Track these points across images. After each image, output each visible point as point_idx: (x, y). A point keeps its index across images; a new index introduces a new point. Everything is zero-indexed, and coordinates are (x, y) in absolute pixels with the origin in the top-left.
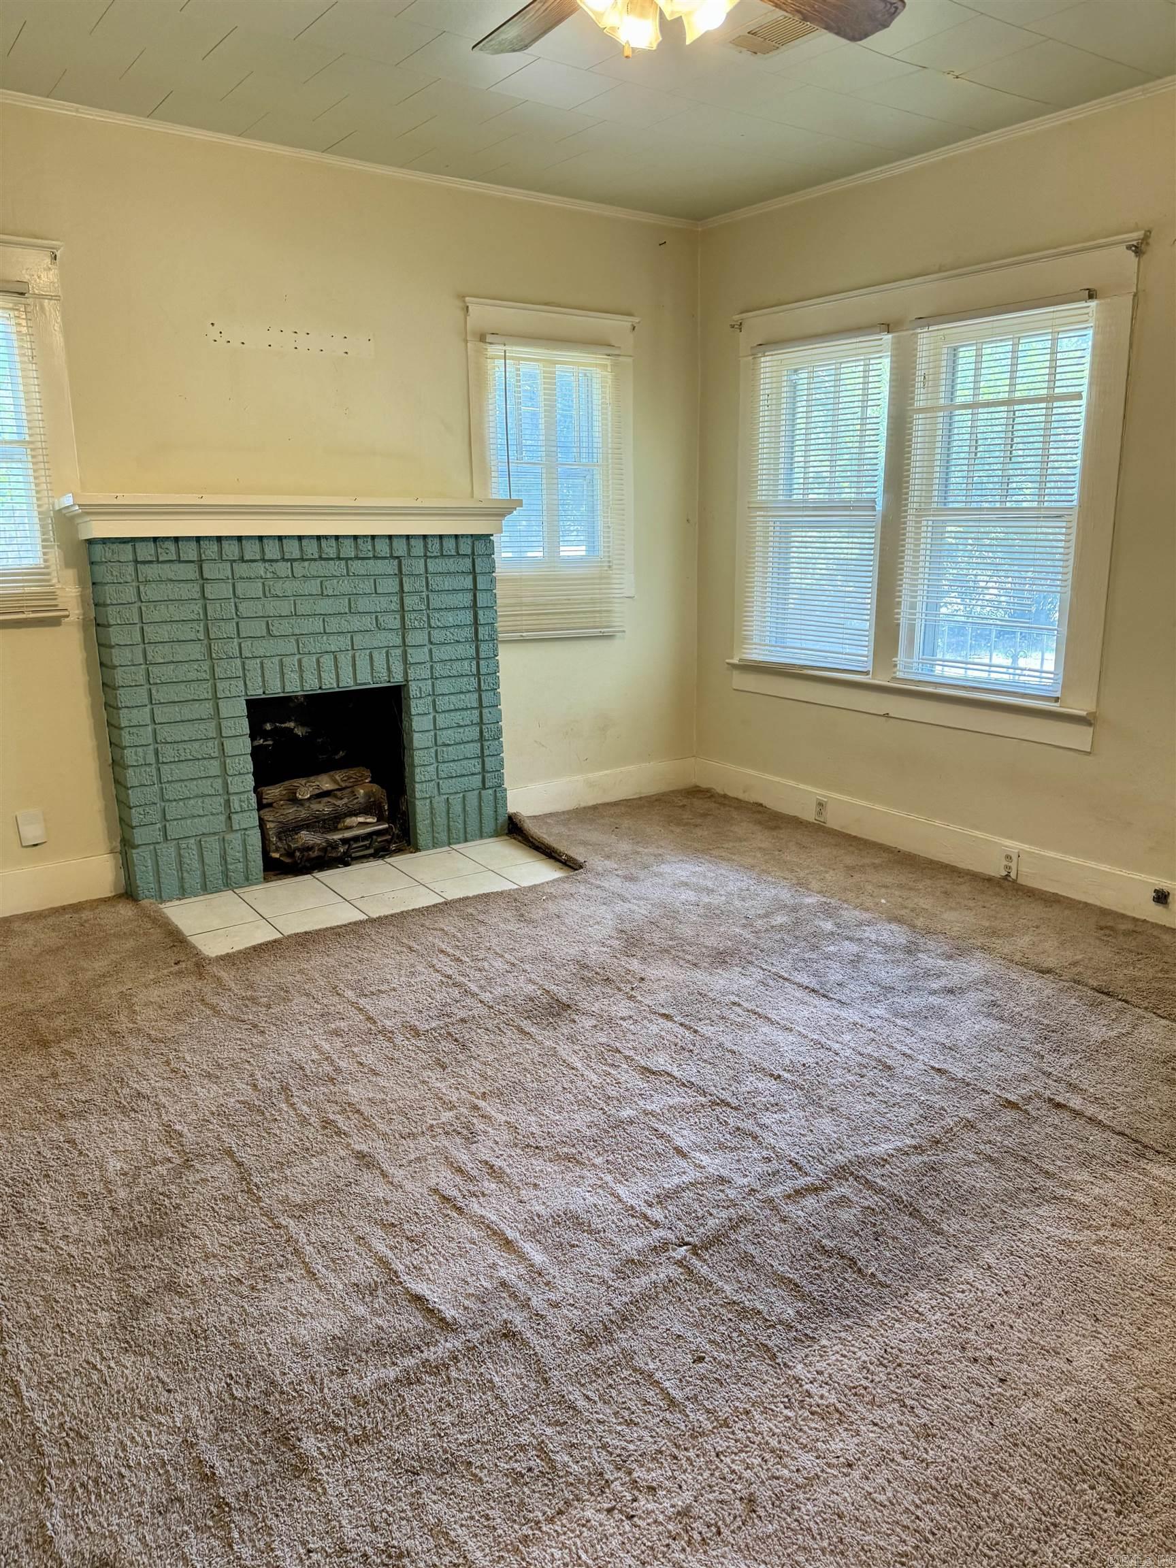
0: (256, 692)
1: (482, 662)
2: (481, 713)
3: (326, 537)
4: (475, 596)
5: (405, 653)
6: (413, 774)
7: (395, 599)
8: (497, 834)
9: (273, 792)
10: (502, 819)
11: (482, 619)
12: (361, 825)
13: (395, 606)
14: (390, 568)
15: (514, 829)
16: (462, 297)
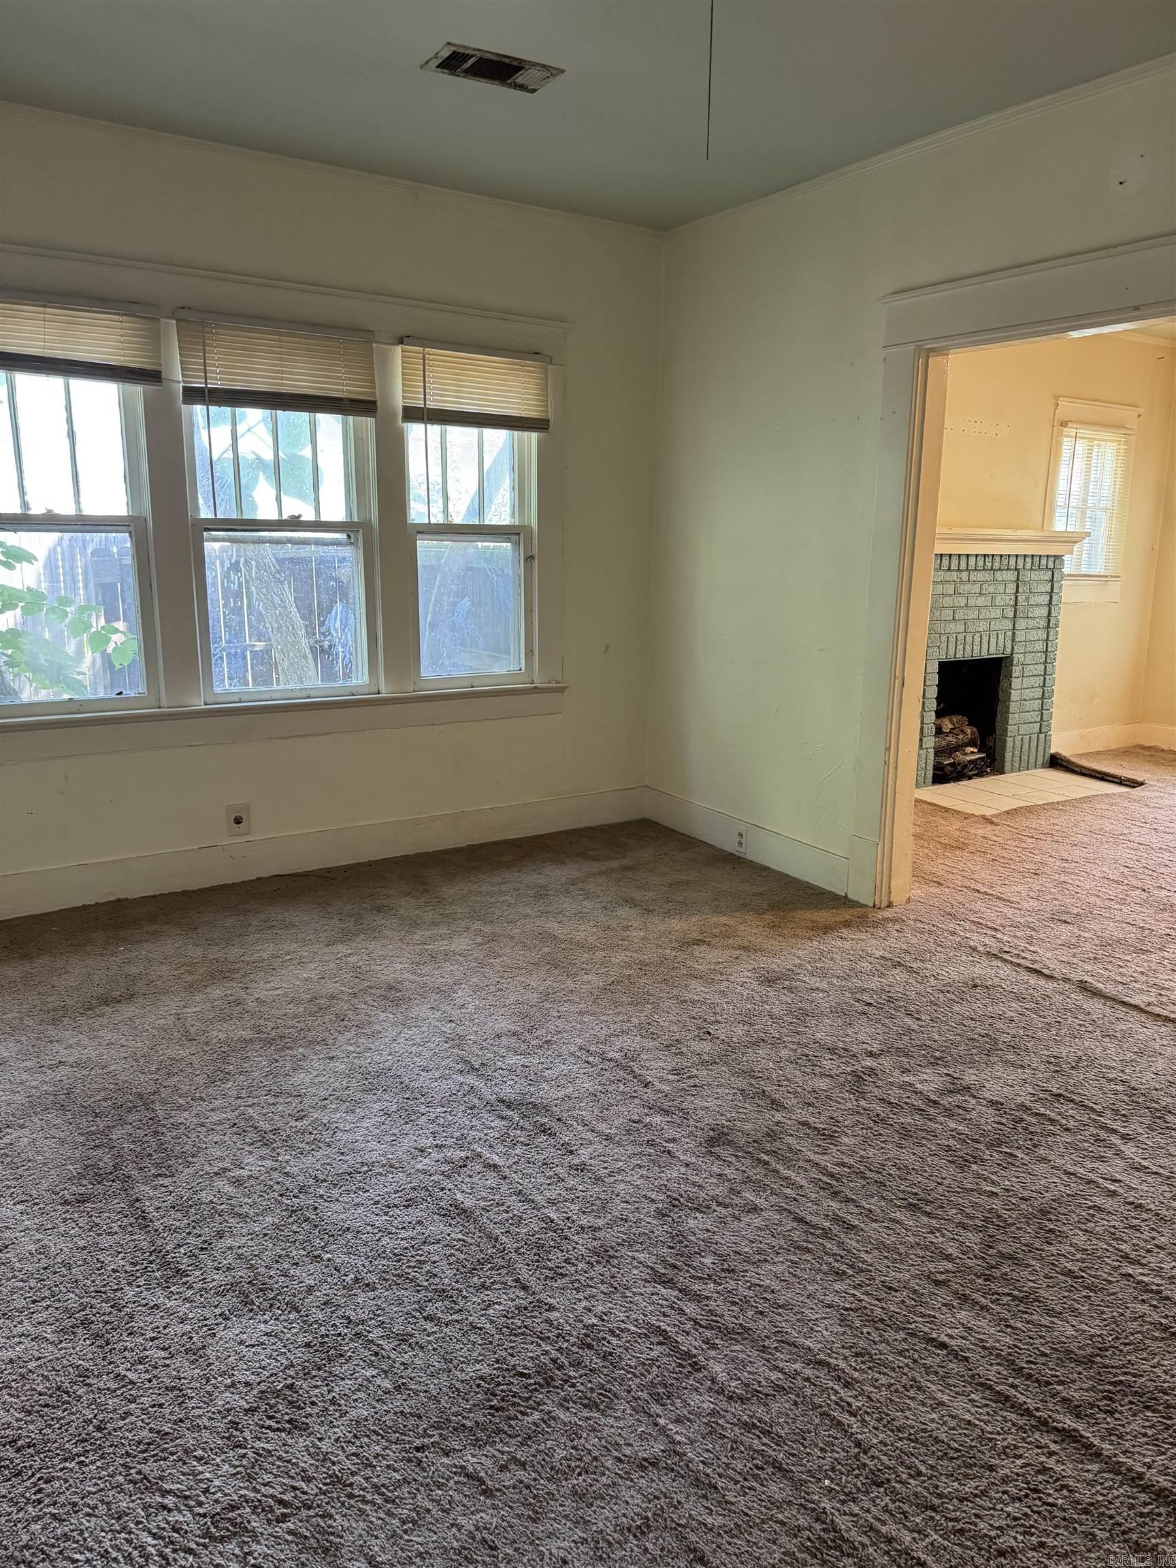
0: (943, 658)
1: (1050, 643)
2: (1045, 679)
3: (988, 555)
4: (1051, 597)
5: (1014, 634)
6: (1007, 719)
7: (1013, 597)
8: (1043, 766)
9: (947, 725)
10: (1047, 756)
11: (1053, 614)
12: (972, 754)
13: (1012, 603)
14: (1011, 576)
15: (1056, 762)
16: (1057, 398)
